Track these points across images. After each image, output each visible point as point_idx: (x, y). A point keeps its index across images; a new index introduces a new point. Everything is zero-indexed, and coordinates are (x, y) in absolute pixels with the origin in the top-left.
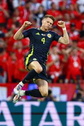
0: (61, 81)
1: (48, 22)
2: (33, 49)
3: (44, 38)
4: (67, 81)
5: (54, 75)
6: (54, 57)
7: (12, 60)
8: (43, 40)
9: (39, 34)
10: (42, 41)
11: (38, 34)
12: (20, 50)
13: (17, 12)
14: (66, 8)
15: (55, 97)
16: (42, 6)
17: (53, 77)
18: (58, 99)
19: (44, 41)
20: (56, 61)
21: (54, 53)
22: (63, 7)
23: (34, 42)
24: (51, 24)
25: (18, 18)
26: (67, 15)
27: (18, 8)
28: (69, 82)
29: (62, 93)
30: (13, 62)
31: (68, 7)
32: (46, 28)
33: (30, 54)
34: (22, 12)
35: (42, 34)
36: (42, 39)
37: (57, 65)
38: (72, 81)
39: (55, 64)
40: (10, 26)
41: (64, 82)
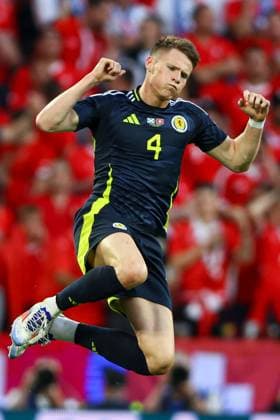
0: (228, 330)
1: (173, 69)
2: (110, 181)
3: (157, 137)
4: (252, 329)
5: (202, 303)
6: (204, 231)
7: (27, 238)
8: (154, 144)
9: (137, 122)
10: (150, 148)
11: (133, 119)
12: (61, 201)
13: (52, 43)
14: (254, 26)
15: (204, 396)
16: (155, 19)
17: (194, 311)
18: (214, 405)
19: (158, 149)
20: (211, 248)
21: (202, 214)
22: (245, 25)
23: (116, 154)
24: (183, 75)
25: (55, 68)
26: (258, 58)
27: (55, 25)
28: (262, 335)
29: (233, 377)
30: (31, 248)
31: (262, 24)
32: (164, 93)
33: (100, 199)
34: (71, 43)
35: (151, 121)
36: (150, 142)
37: (214, 262)
38: (272, 329)
39: (205, 259)
40: (23, 98)
41: (240, 334)
